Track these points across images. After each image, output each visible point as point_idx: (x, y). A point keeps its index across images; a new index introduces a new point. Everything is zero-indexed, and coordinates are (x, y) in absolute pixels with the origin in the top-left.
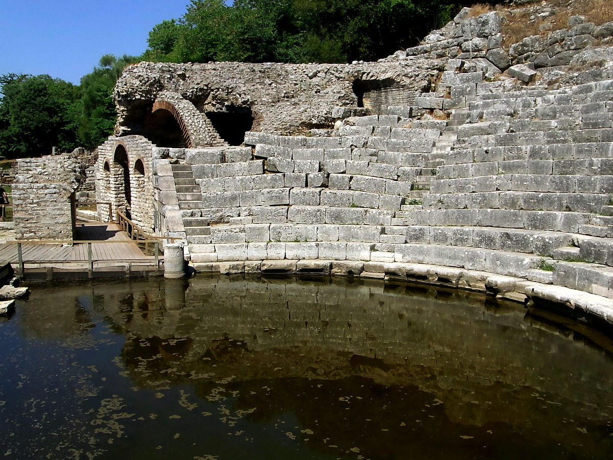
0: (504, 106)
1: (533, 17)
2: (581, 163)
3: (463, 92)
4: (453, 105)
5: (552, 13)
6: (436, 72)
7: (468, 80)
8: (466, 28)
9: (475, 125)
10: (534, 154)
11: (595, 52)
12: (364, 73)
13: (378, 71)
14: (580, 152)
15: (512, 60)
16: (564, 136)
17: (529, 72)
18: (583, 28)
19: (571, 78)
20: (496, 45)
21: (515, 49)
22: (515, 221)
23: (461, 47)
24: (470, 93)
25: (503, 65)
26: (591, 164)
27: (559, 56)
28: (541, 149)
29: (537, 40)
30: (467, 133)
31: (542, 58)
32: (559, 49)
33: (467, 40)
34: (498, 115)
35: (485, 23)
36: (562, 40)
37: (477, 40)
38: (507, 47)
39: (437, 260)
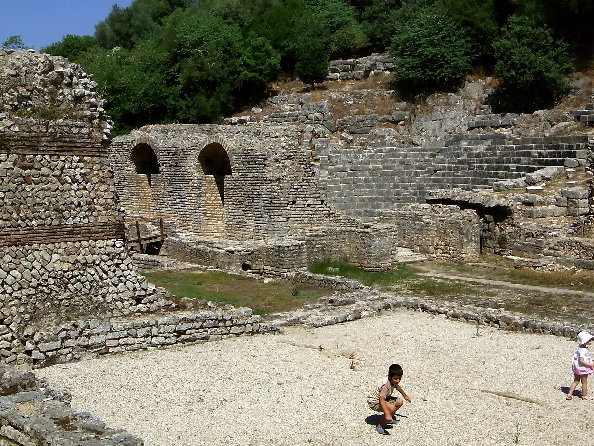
0: (345, 157)
1: (344, 103)
2: (386, 185)
3: (321, 148)
4: (317, 154)
5: (355, 103)
6: (300, 133)
7: (323, 142)
8: (311, 107)
9: (335, 167)
10: (366, 181)
11: (381, 131)
12: (261, 132)
13: (270, 132)
14: (384, 180)
15: (337, 128)
16: (376, 173)
17: (350, 138)
18: (374, 116)
19: (372, 144)
20: (329, 119)
21: (339, 122)
22: (367, 206)
23: (307, 117)
24: (325, 148)
25: (333, 130)
26: (389, 185)
27: (362, 129)
28: (369, 179)
29: (350, 119)
30: (333, 170)
31: (353, 129)
32: (362, 126)
33: (311, 114)
34: (344, 162)
35: (322, 106)
36: (363, 121)
37: (317, 115)
38: (335, 120)
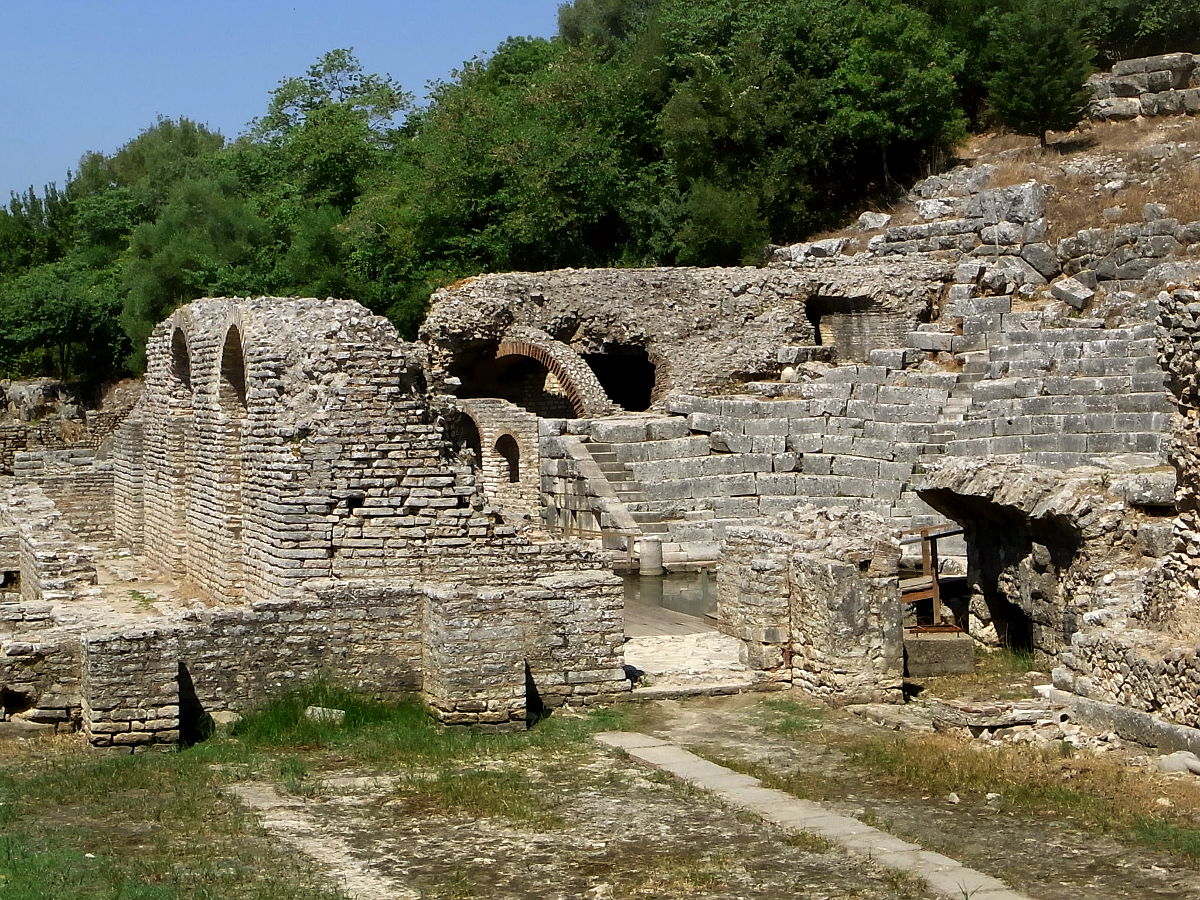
0: (1039, 353)
1: (1098, 186)
2: (1117, 439)
3: (981, 327)
4: (967, 346)
5: (1127, 185)
6: (939, 284)
7: (988, 309)
8: (988, 205)
9: (997, 383)
10: (1069, 425)
11: (1176, 268)
12: (822, 284)
13: (845, 282)
14: (1121, 423)
15: (1063, 264)
16: (1107, 402)
17: (1083, 293)
18: (1163, 226)
19: (1138, 310)
20: (1037, 238)
21: (1066, 247)
23: (980, 235)
24: (992, 327)
25: (1049, 270)
26: (1128, 440)
27: (1130, 264)
28: (1077, 420)
29: (1097, 236)
30: (986, 395)
31: (1106, 265)
32: (1130, 255)
33: (990, 225)
34: (1027, 368)
35: (1017, 201)
36: (1134, 241)
37: (1006, 227)
38: (1054, 241)
39: (949, 550)
